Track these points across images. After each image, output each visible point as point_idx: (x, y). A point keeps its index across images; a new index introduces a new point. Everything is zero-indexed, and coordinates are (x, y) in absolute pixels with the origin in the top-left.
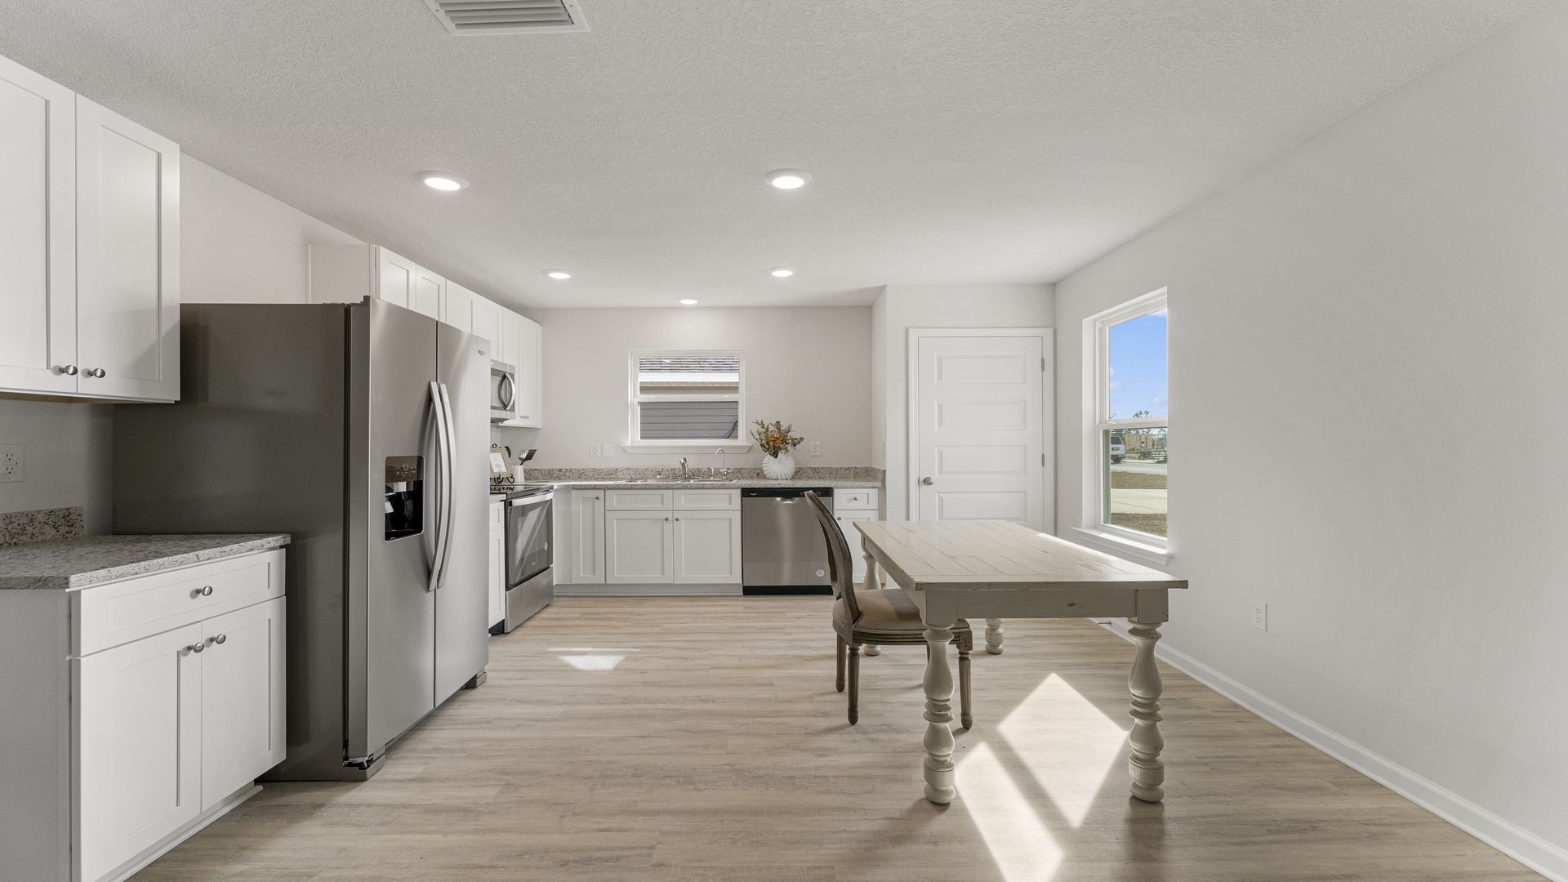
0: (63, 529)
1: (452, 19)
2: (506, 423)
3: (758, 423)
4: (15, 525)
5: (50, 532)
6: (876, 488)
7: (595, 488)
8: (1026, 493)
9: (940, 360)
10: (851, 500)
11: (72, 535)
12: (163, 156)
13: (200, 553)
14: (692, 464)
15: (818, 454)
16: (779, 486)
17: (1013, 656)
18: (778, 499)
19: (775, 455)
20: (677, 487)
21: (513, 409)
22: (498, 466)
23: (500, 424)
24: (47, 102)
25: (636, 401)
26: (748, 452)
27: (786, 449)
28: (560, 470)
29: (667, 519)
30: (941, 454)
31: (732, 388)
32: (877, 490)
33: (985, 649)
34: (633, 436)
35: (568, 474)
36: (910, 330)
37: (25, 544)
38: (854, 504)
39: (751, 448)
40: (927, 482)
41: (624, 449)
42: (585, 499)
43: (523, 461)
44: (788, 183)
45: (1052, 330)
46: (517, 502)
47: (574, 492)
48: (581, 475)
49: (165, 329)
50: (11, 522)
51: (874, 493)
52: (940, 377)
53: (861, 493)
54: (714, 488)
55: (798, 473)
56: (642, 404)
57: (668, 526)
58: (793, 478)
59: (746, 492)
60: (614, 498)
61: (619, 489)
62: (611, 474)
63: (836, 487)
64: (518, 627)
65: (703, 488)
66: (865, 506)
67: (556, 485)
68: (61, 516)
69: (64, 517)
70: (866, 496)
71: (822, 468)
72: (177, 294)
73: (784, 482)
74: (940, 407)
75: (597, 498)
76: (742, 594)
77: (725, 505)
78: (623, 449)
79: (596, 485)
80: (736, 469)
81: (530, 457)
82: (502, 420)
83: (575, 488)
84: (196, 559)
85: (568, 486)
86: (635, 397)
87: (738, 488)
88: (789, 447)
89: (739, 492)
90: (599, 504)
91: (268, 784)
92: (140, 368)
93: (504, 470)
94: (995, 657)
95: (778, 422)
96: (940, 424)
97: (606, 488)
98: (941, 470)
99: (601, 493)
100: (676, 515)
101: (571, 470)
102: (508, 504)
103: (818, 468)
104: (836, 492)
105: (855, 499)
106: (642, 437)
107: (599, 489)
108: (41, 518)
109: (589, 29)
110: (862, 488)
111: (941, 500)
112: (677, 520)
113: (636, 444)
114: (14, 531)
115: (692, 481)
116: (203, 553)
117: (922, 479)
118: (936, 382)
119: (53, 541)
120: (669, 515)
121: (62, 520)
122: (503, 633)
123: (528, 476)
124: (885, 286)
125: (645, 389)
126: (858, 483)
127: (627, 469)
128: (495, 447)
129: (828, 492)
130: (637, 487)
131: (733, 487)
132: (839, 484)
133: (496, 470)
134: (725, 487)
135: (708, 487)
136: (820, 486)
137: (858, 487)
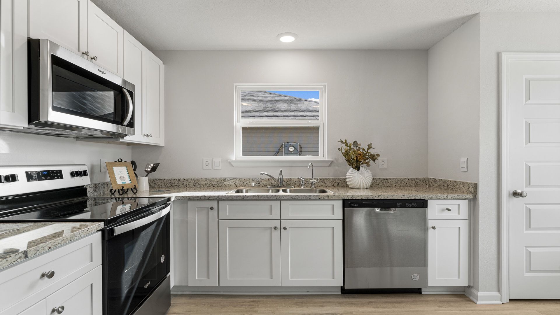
2: (127, 139)
3: (342, 142)
6: (465, 199)
7: (209, 198)
10: (443, 210)
14: (286, 176)
15: (385, 167)
16: (379, 198)
19: (357, 168)
20: (285, 198)
21: (131, 125)
22: (122, 178)
23: (121, 140)
25: (239, 125)
26: (330, 166)
28: (179, 180)
29: (275, 228)
30: (528, 168)
32: (467, 201)
34: (237, 153)
35: (185, 183)
36: (503, 54)
38: (447, 214)
39: (332, 162)
40: (517, 194)
42: (200, 209)
43: (148, 173)
47: (190, 203)
48: (197, 184)
51: (464, 205)
53: (453, 204)
54: (319, 199)
55: (375, 184)
56: (244, 128)
57: (276, 234)
59: (345, 203)
60: (226, 208)
61: (231, 200)
62: (220, 184)
63: (431, 199)
65: (309, 200)
66: (457, 216)
67: (173, 196)
70: (458, 207)
71: (390, 179)
75: (211, 208)
76: (340, 293)
77: (329, 215)
78: (230, 163)
79: (211, 196)
80: (321, 179)
81: (154, 169)
82: (123, 136)
83: (191, 199)
85: (185, 197)
87: (340, 199)
89: (340, 203)
90: (213, 214)
93: (128, 181)
95: (355, 142)
96: (529, 141)
97: (219, 199)
98: (530, 184)
99: (214, 204)
100: (284, 224)
101: (188, 180)
103: (386, 179)
104: (430, 202)
105: (448, 210)
106: (243, 155)
107: (214, 200)
110: (455, 199)
111: (528, 211)
112: (285, 228)
113: (239, 159)
117: (511, 192)
118: (524, 103)
120: (277, 224)
123: (153, 185)
126: (452, 195)
127: (233, 179)
128: (119, 162)
129: (423, 204)
130: (248, 198)
131: (337, 198)
132: (434, 196)
133: (119, 182)
134: (329, 198)
135: (313, 198)
136: (417, 198)
137: (452, 199)
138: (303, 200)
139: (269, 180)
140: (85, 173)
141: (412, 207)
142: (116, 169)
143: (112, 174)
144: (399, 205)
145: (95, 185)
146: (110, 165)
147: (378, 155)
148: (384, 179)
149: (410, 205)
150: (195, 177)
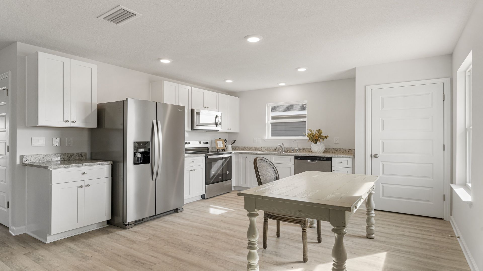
0: (80, 157)
1: (114, 22)
4: (70, 156)
5: (77, 158)
6: (351, 158)
7: (245, 153)
8: (432, 164)
9: (383, 99)
10: (339, 163)
11: (82, 159)
12: (92, 69)
13: (83, 164)
15: (338, 142)
16: (308, 156)
17: (377, 241)
18: (309, 161)
19: (316, 143)
20: (271, 154)
22: (220, 145)
24: (64, 62)
25: (269, 122)
26: (305, 142)
27: (320, 141)
28: (244, 147)
30: (383, 143)
31: (304, 116)
33: (365, 235)
34: (268, 134)
35: (246, 149)
36: (367, 87)
37: (72, 160)
38: (341, 165)
39: (308, 140)
40: (375, 156)
41: (264, 140)
42: (243, 157)
43: (232, 144)
44: (253, 40)
45: (449, 79)
46: (209, 157)
47: (240, 155)
48: (250, 149)
49: (93, 110)
50: (69, 155)
51: (350, 160)
52: (383, 107)
53: (344, 160)
54: (284, 155)
55: (326, 151)
56: (272, 124)
58: (324, 152)
59: (296, 157)
60: (251, 157)
61: (253, 154)
62: (260, 149)
64: (212, 197)
65: (280, 155)
66: (346, 165)
67: (234, 152)
68: (80, 154)
69: (81, 154)
70: (347, 161)
72: (96, 101)
73: (319, 154)
74: (383, 121)
75: (246, 157)
77: (289, 162)
79: (246, 153)
80: (303, 148)
83: (240, 153)
84: (82, 165)
85: (237, 153)
86: (268, 120)
87: (293, 156)
88: (321, 140)
89: (293, 157)
90: (247, 159)
91: (110, 225)
92: (86, 120)
93: (222, 146)
94: (369, 240)
96: (383, 129)
97: (249, 154)
98: (383, 151)
99: (247, 155)
102: (206, 158)
103: (337, 149)
104: (333, 159)
105: (341, 162)
106: (272, 136)
108: (75, 154)
109: (142, 15)
110: (344, 158)
111: (383, 165)
113: (269, 138)
114: (69, 157)
115: (284, 152)
116: (84, 164)
117: (373, 155)
118: (380, 109)
119: (78, 160)
121: (80, 155)
122: (205, 199)
124: (355, 68)
125: (273, 118)
126: (343, 156)
127: (265, 147)
128: (220, 139)
129: (329, 159)
130: (258, 154)
131: (291, 155)
132: (334, 156)
133: (219, 146)
134: (288, 155)
135: (282, 155)
136: (326, 156)
137: (342, 157)
138: (278, 155)
139: (280, 148)
140: (207, 143)
141: (324, 160)
142: (218, 142)
143: (217, 143)
144: (318, 159)
145: (212, 147)
146: (216, 140)
147: (328, 136)
148: (336, 149)
149: (323, 160)
150: (250, 146)
